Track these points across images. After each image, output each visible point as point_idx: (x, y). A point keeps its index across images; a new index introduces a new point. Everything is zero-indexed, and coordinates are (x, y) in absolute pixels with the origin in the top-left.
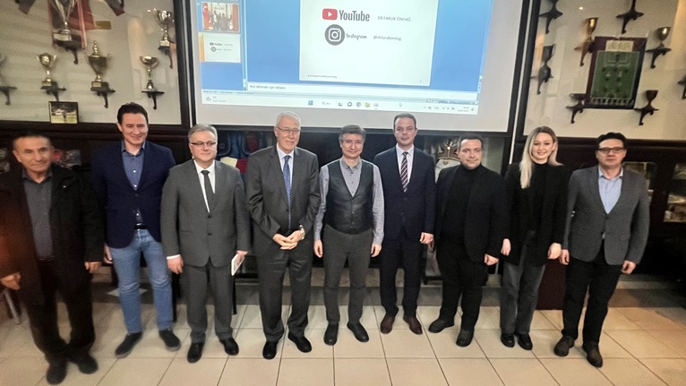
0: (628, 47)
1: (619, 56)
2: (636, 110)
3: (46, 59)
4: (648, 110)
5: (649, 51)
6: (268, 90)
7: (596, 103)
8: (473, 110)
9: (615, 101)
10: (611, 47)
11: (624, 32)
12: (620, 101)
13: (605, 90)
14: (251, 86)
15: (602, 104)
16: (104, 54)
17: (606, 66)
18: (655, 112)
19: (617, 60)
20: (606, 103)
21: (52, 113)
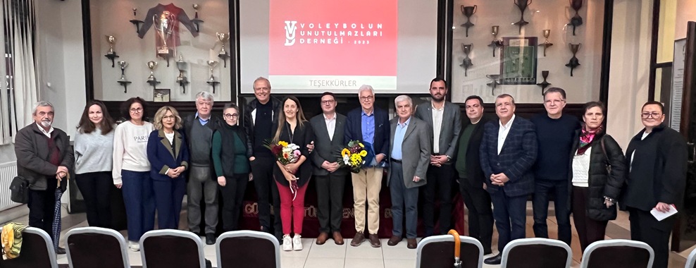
0: (525, 43)
2: (538, 84)
3: (152, 64)
4: (545, 84)
5: (540, 45)
7: (508, 81)
9: (522, 79)
10: (513, 44)
11: (520, 34)
12: (525, 79)
13: (513, 72)
15: (512, 81)
16: (186, 61)
17: (512, 56)
19: (519, 52)
20: (515, 81)
21: (155, 96)
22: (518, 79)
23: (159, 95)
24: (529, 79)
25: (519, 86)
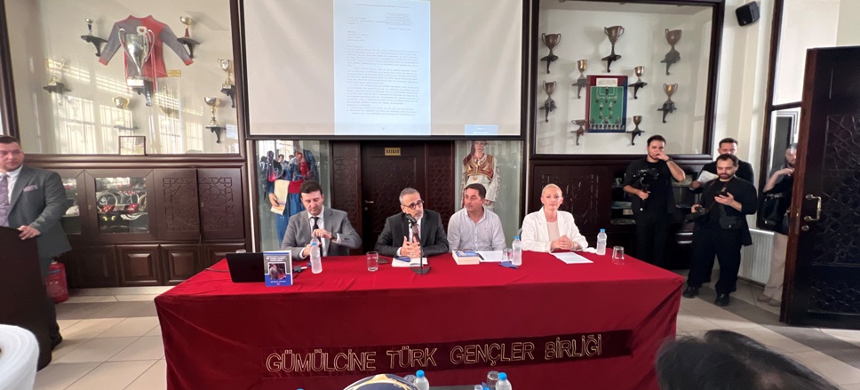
0: (614, 83)
1: (607, 90)
2: (628, 132)
3: (118, 101)
4: (636, 133)
5: (631, 86)
7: (595, 128)
9: (609, 126)
10: (600, 83)
11: (609, 71)
12: (613, 127)
13: (600, 117)
15: (599, 128)
17: (598, 98)
18: (642, 134)
19: (607, 94)
20: (603, 128)
21: (121, 146)
22: (605, 126)
23: (128, 145)
24: (617, 126)
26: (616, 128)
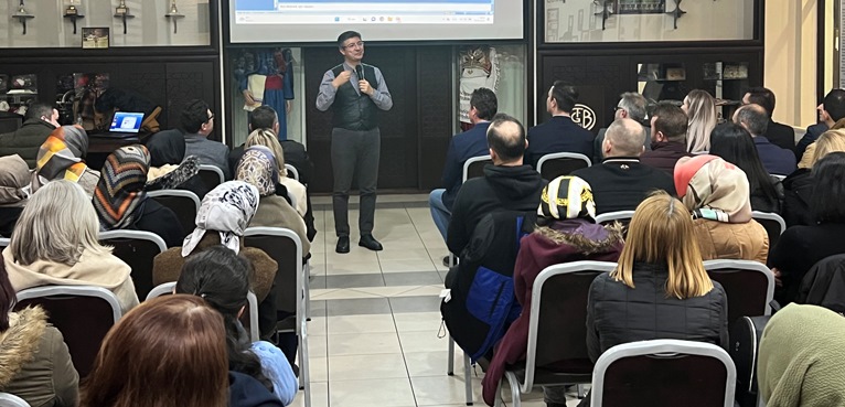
2: (669, 13)
4: (678, 14)
6: (298, 9)
8: (490, 20)
9: (644, 6)
12: (650, 6)
14: (282, 7)
15: (631, 9)
18: (684, 15)
20: (635, 8)
21: (84, 38)
22: (638, 6)
23: (91, 38)
24: (655, 6)
25: (644, 16)
26: (652, 8)
